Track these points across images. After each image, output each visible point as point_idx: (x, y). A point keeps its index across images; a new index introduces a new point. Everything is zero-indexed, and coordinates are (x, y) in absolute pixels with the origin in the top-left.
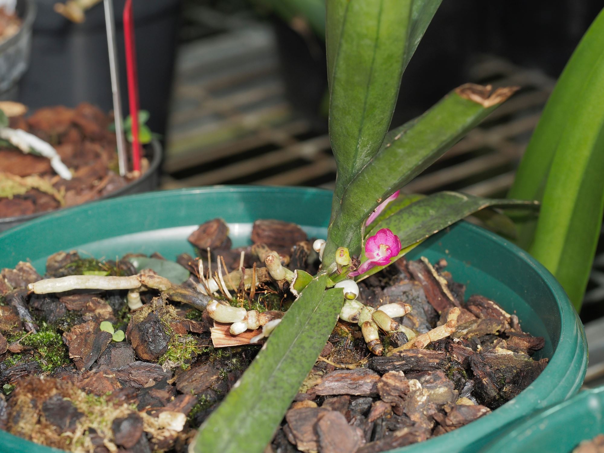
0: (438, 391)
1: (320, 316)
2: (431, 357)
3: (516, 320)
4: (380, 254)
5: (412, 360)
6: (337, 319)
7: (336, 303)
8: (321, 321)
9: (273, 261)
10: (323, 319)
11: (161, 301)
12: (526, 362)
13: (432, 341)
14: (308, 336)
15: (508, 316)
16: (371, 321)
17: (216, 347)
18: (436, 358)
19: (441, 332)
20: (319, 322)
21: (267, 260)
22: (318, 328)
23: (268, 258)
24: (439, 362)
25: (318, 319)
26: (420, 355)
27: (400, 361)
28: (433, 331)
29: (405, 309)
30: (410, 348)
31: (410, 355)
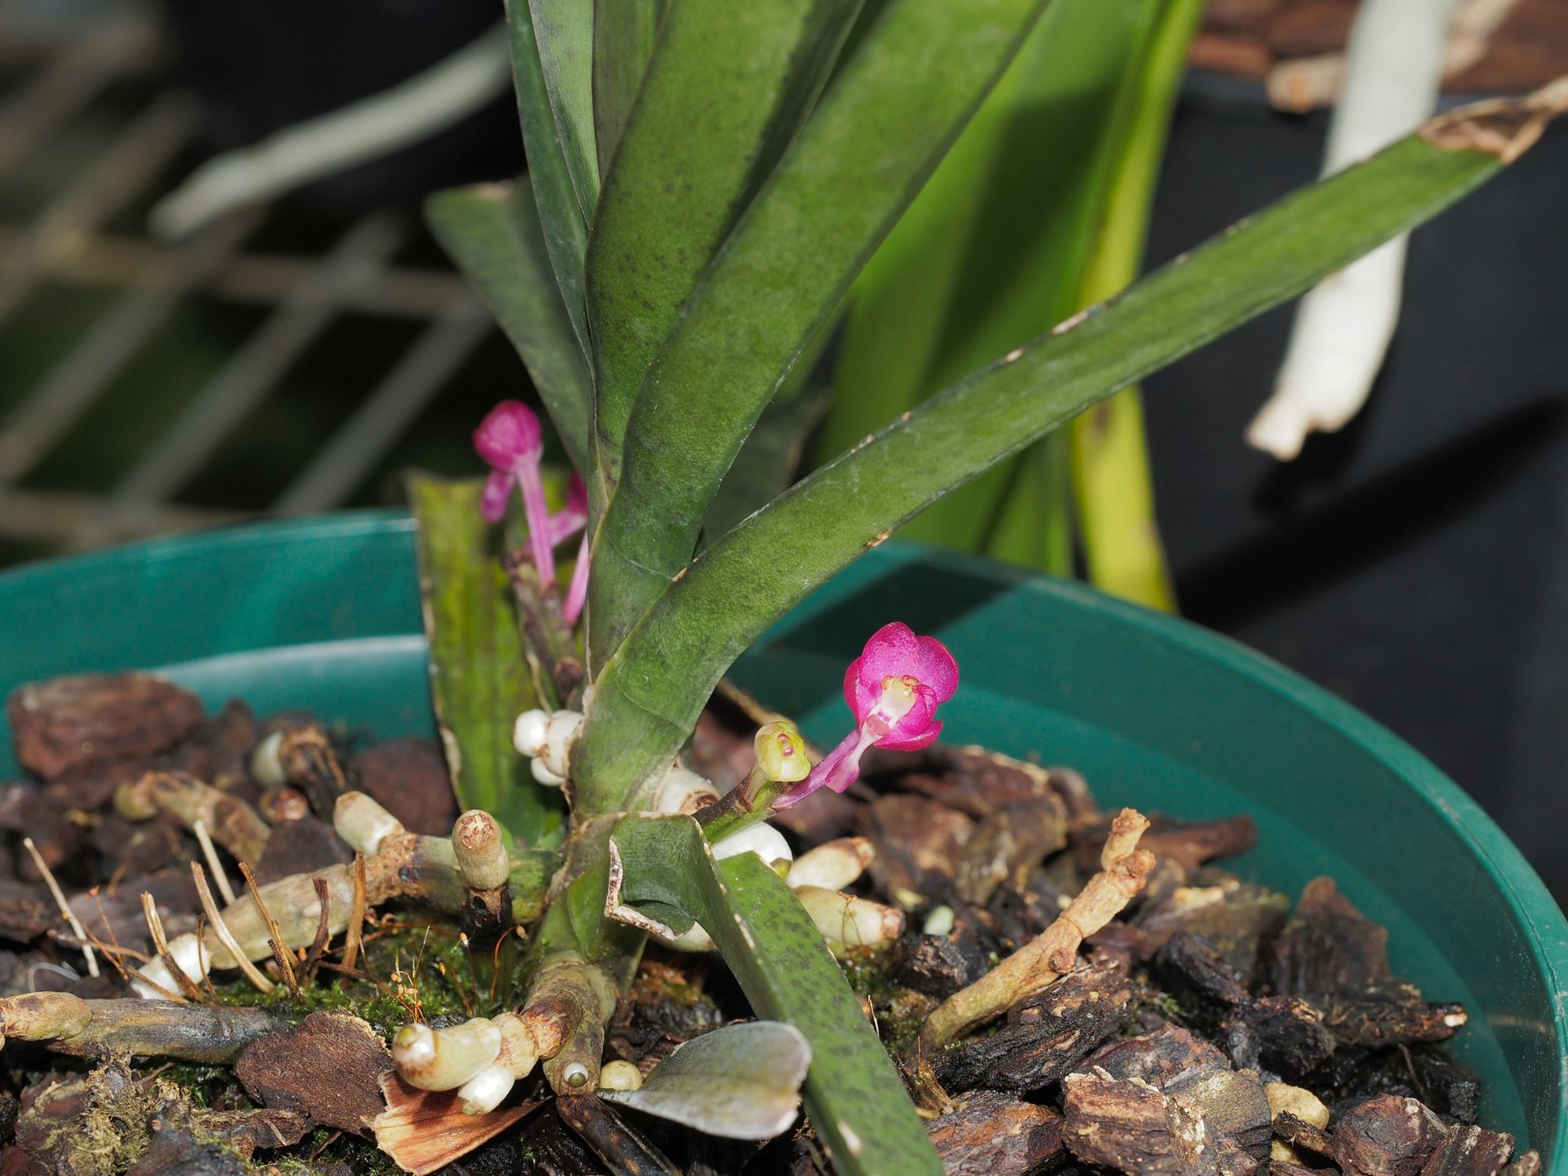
0: (1206, 1091)
2: (1111, 988)
3: (1077, 785)
5: (1090, 1019)
8: (807, 985)
9: (491, 833)
10: (806, 979)
11: (117, 1076)
12: (1265, 908)
13: (1085, 936)
14: (833, 1051)
15: (1042, 778)
18: (1120, 989)
19: (1110, 900)
21: (468, 833)
23: (472, 826)
26: (1094, 996)
27: (1057, 1033)
28: (1081, 906)
29: (858, 856)
30: (1025, 980)
31: (1076, 1005)
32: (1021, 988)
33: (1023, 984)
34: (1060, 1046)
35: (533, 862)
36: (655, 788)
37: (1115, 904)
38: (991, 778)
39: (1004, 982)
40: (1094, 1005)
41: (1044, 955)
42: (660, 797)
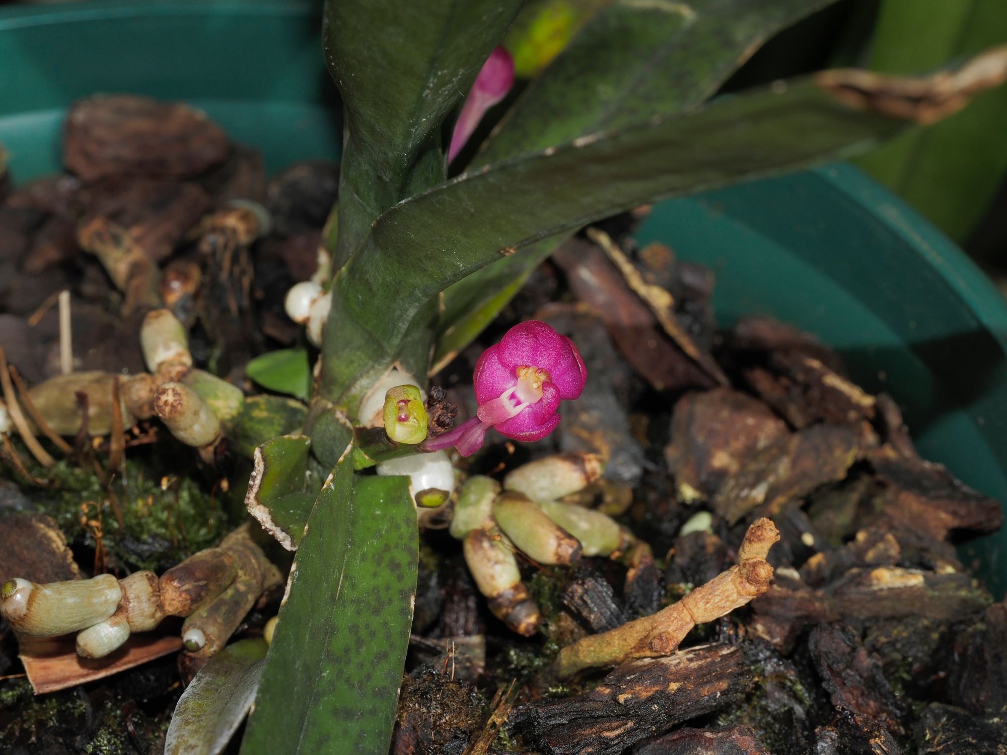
1: (359, 613)
2: (704, 676)
4: (521, 396)
5: (654, 711)
6: (409, 613)
7: (396, 546)
8: (363, 633)
9: (179, 407)
10: (367, 626)
12: (964, 601)
13: (700, 623)
14: (336, 712)
15: (867, 401)
16: (489, 524)
17: (41, 692)
18: (720, 678)
19: (727, 597)
20: (359, 642)
21: (160, 403)
22: (361, 666)
23: (164, 398)
24: (729, 686)
25: (354, 629)
26: (674, 686)
27: (618, 716)
28: (700, 596)
29: (584, 472)
30: (634, 648)
31: (644, 695)
32: (631, 653)
33: (633, 650)
34: (607, 734)
35: (278, 416)
36: (367, 388)
37: (733, 602)
38: (815, 393)
39: (619, 644)
40: (668, 697)
41: (651, 633)
42: (369, 398)
